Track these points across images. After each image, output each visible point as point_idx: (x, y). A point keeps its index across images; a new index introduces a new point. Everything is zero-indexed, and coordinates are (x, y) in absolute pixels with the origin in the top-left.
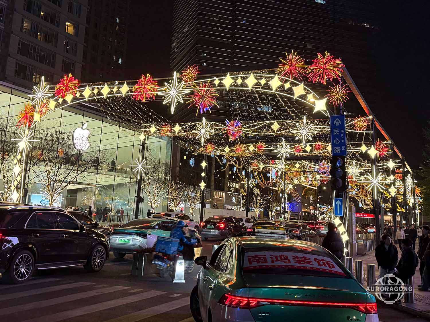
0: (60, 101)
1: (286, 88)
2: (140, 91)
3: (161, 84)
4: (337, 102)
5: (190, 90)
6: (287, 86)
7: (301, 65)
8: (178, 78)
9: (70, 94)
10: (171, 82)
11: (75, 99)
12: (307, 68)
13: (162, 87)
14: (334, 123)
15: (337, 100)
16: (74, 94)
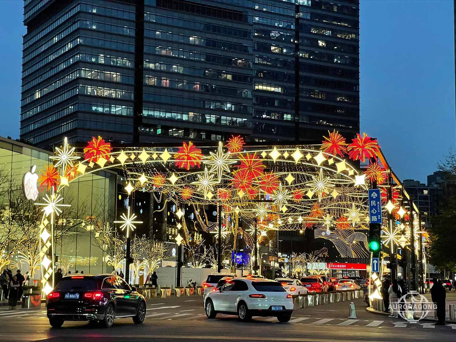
0: (91, 165)
1: (330, 164)
2: (184, 159)
3: (206, 152)
4: (374, 178)
5: (237, 161)
6: (331, 162)
7: (343, 143)
8: (223, 148)
9: (103, 159)
10: (217, 151)
11: (108, 163)
12: (348, 146)
13: (207, 156)
14: (372, 196)
15: (374, 176)
16: (107, 158)
